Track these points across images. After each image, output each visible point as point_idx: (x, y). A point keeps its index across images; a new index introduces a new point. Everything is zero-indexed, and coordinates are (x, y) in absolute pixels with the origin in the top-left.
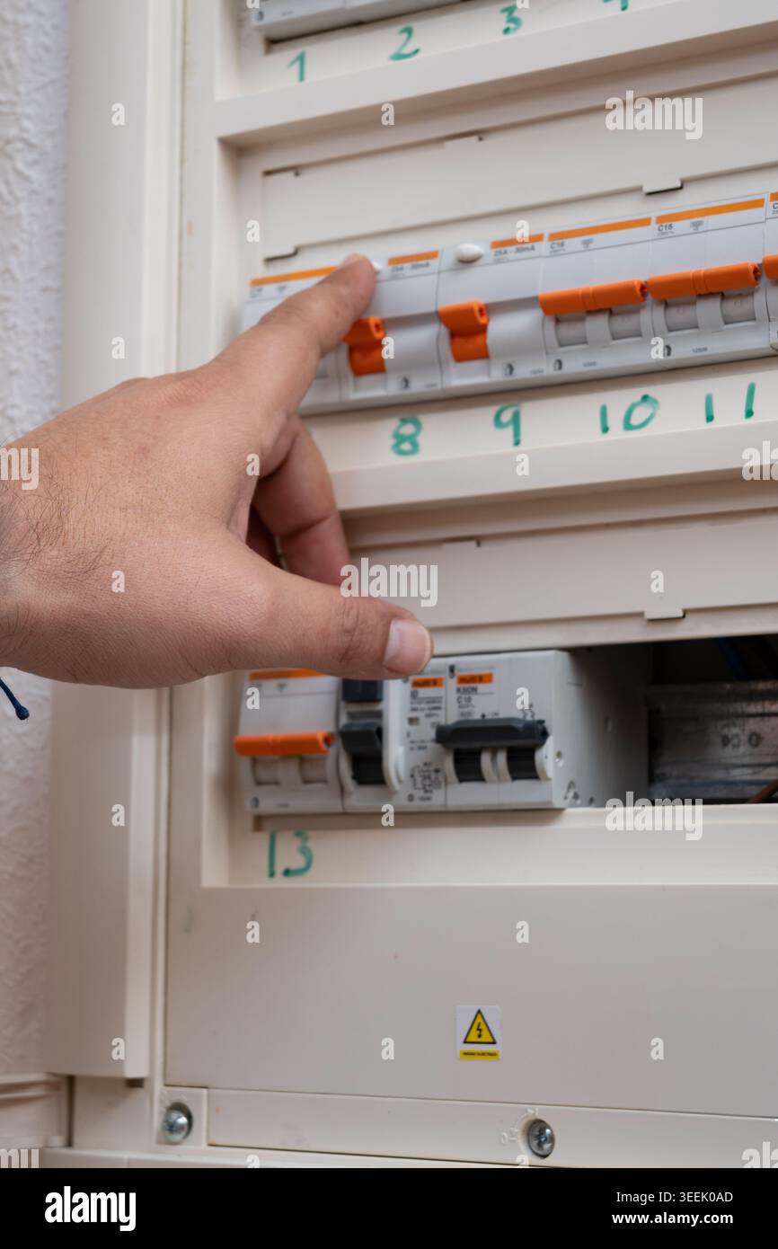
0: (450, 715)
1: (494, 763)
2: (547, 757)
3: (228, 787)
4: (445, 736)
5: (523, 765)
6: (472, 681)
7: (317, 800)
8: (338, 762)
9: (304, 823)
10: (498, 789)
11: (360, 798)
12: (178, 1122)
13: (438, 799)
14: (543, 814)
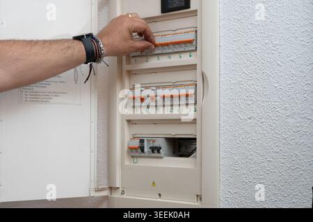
0: (151, 145)
1: (156, 151)
2: (161, 151)
3: (128, 152)
4: (150, 148)
5: (159, 152)
6: (154, 141)
7: (138, 154)
8: (140, 150)
9: (137, 157)
10: (156, 154)
11: (142, 154)
12: (123, 193)
13: (150, 155)
14: (161, 158)
